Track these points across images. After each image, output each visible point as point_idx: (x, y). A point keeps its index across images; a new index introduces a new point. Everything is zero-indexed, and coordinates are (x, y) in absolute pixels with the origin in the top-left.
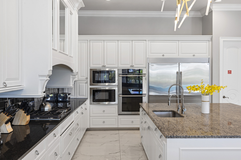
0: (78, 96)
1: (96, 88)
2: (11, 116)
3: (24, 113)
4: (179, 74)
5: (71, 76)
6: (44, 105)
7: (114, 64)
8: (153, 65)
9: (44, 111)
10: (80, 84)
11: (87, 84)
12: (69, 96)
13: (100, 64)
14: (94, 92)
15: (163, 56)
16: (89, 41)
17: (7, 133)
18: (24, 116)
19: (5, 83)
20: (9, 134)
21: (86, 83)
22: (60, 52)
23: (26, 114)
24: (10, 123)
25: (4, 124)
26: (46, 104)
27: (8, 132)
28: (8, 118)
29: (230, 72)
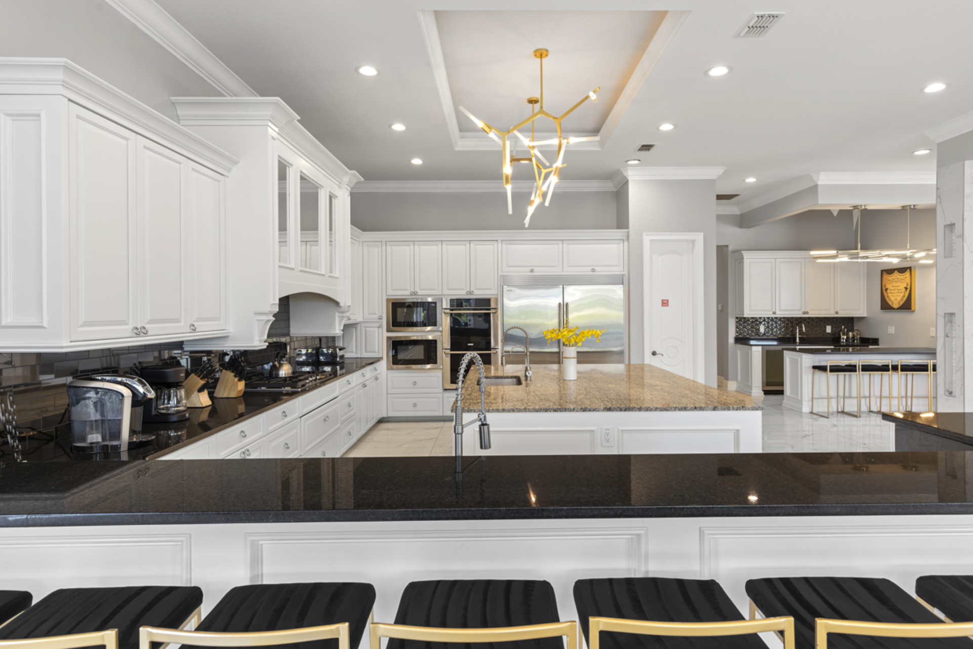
0: (364, 353)
1: (405, 337)
2: (208, 379)
3: (233, 378)
4: (563, 309)
5: (337, 314)
6: (278, 365)
7: (435, 290)
8: (511, 290)
9: (277, 376)
10: (367, 329)
11: (380, 329)
12: (339, 353)
13: (407, 290)
14: (396, 345)
15: (532, 271)
16: (384, 243)
17: (201, 406)
18: (234, 381)
19: (193, 325)
20: (204, 409)
21: (379, 327)
22: (301, 271)
23: (236, 379)
24: (206, 392)
25: (196, 393)
26: (281, 365)
27: (202, 404)
28: (202, 382)
29: (665, 303)
